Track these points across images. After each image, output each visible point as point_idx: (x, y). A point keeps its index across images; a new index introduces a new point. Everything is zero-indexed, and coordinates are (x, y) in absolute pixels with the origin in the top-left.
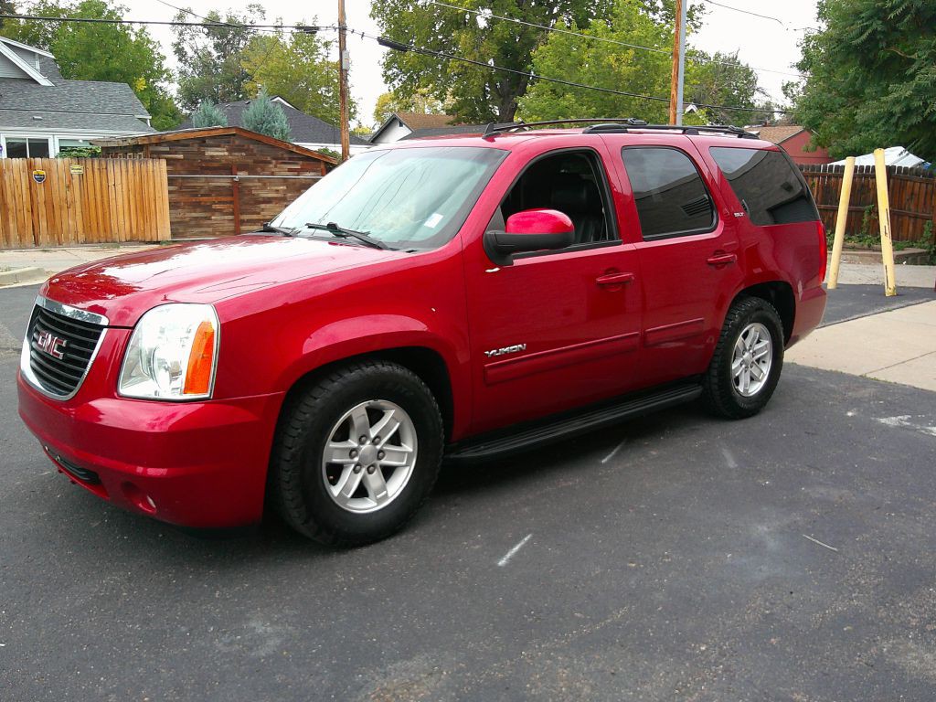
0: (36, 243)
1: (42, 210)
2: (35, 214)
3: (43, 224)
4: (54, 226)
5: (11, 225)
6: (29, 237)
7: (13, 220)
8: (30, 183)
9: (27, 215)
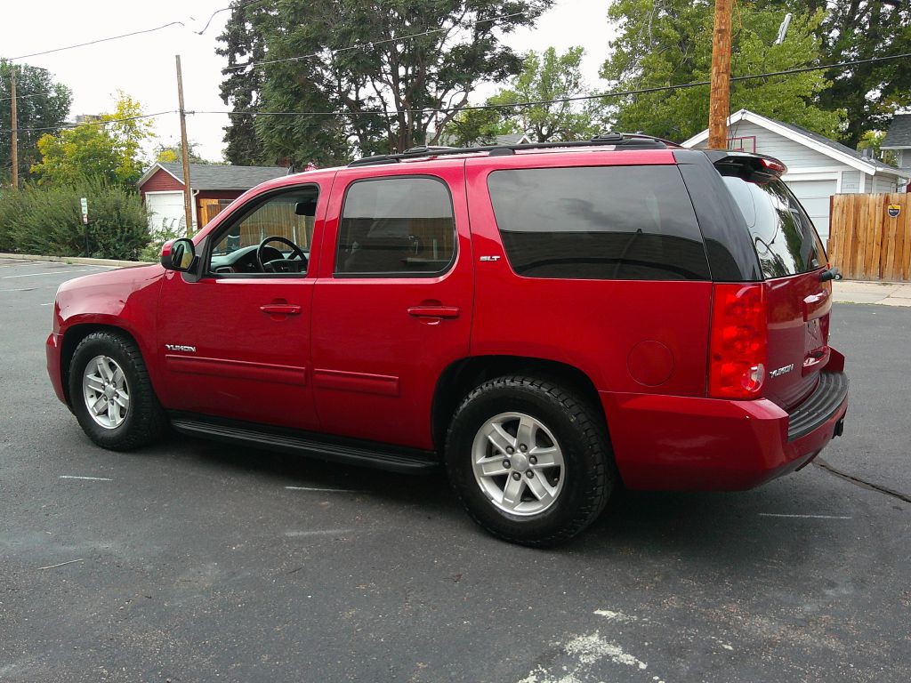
0: (881, 276)
1: (892, 244)
2: (884, 246)
3: (891, 257)
4: (901, 260)
5: (859, 257)
6: (875, 270)
7: (862, 253)
8: (884, 218)
9: (876, 248)
